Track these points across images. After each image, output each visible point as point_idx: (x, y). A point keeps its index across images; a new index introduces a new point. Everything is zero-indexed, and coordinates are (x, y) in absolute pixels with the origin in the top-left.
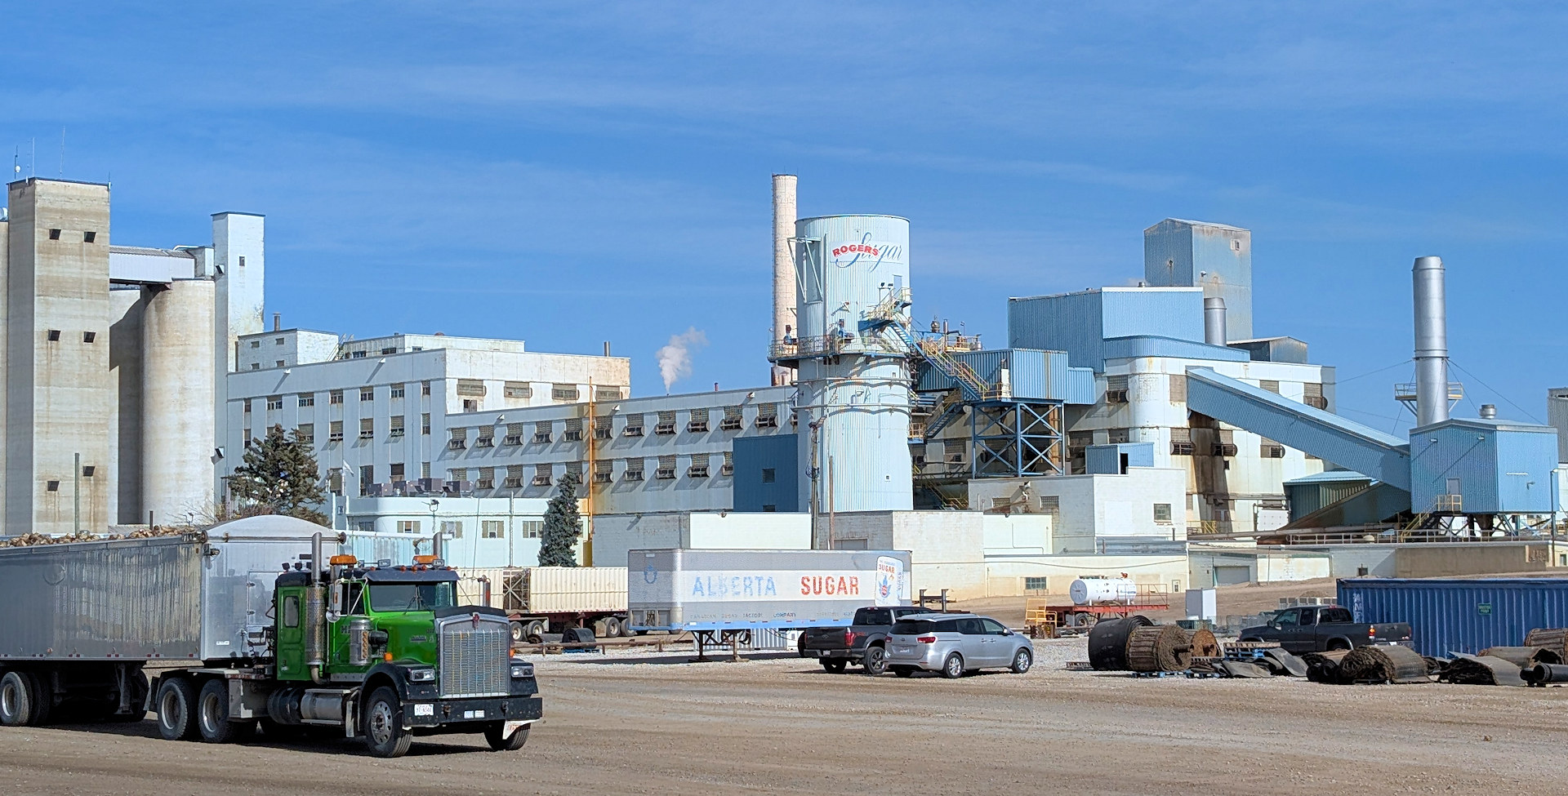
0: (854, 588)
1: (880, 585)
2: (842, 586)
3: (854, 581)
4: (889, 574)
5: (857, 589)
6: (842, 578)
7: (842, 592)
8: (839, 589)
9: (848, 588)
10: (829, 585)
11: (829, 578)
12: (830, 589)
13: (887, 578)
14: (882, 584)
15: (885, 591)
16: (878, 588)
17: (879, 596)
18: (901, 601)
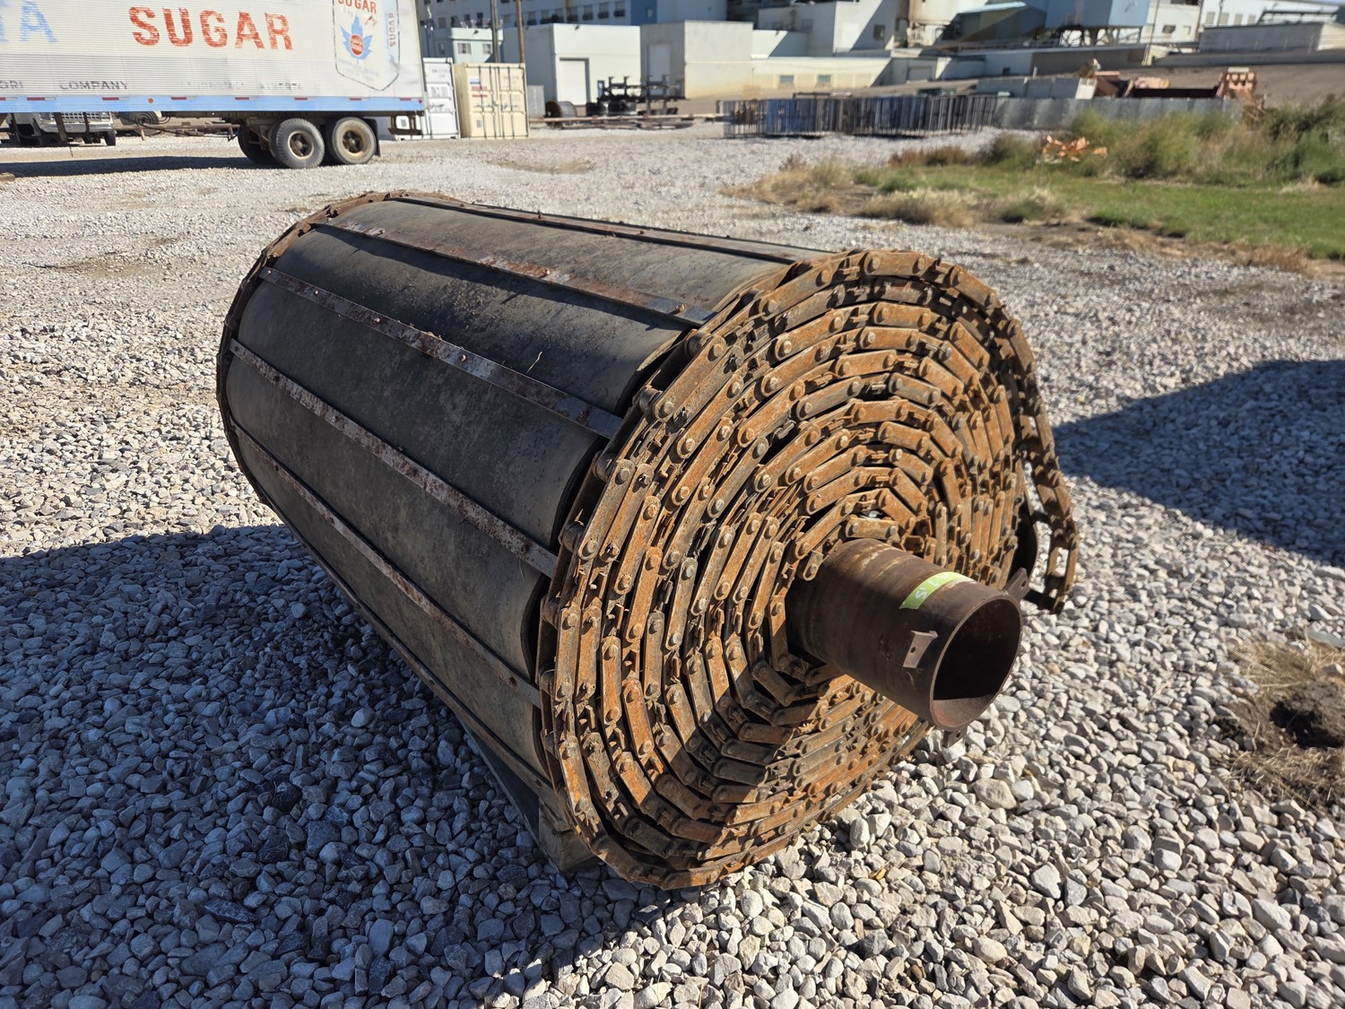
0: (280, 39)
1: (345, 34)
2: (246, 31)
3: (278, 25)
4: (365, 15)
5: (287, 39)
7: (249, 44)
8: (240, 37)
9: (265, 36)
10: (212, 29)
11: (209, 13)
12: (216, 37)
13: (362, 23)
14: (350, 32)
15: (358, 46)
16: (341, 39)
17: (345, 54)
18: (397, 66)
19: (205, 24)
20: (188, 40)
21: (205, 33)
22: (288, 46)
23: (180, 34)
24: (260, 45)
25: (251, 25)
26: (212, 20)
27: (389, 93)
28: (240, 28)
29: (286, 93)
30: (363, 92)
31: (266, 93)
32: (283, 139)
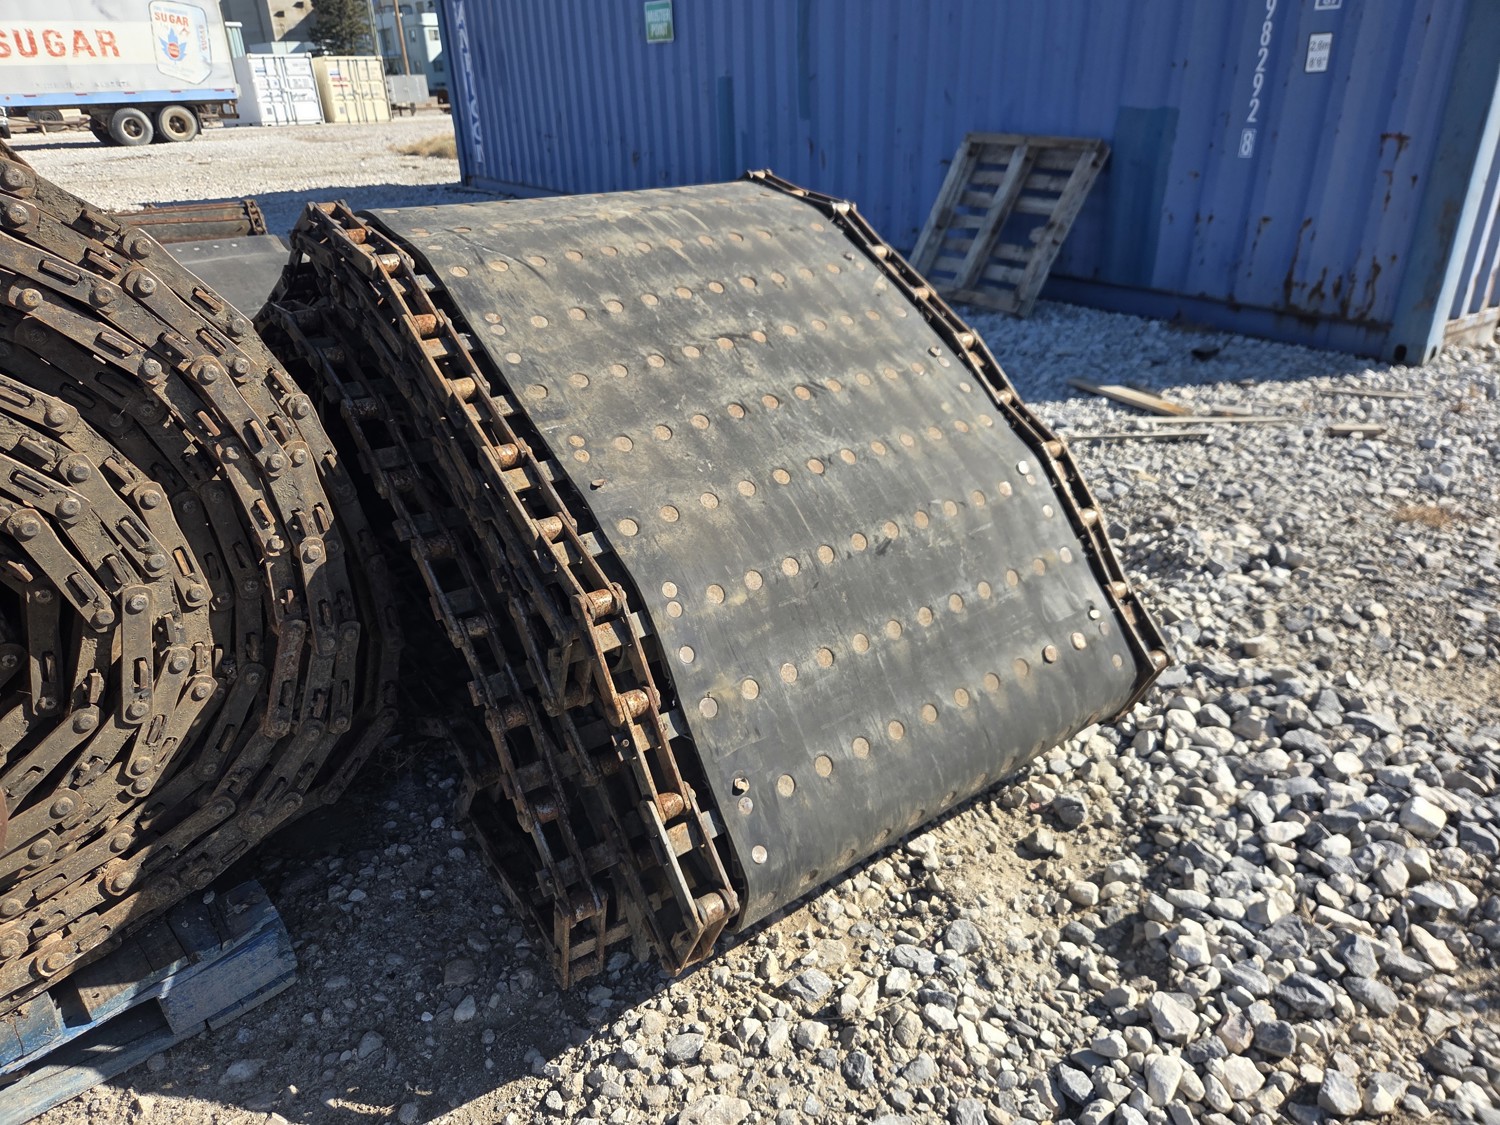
0: (109, 49)
1: (163, 43)
2: (81, 43)
3: (106, 38)
4: (178, 28)
5: (115, 49)
6: (78, 34)
7: (84, 54)
8: (76, 48)
9: (96, 47)
10: (53, 44)
11: (49, 32)
12: (56, 50)
13: (176, 34)
14: (167, 40)
15: (175, 51)
16: (160, 46)
17: (164, 58)
18: (210, 65)
19: (47, 41)
20: (34, 52)
21: (48, 47)
22: (116, 53)
23: (27, 48)
24: (93, 54)
25: (85, 39)
26: (52, 38)
27: (205, 85)
28: (76, 42)
29: (118, 89)
30: (183, 86)
31: (100, 89)
32: (117, 124)
